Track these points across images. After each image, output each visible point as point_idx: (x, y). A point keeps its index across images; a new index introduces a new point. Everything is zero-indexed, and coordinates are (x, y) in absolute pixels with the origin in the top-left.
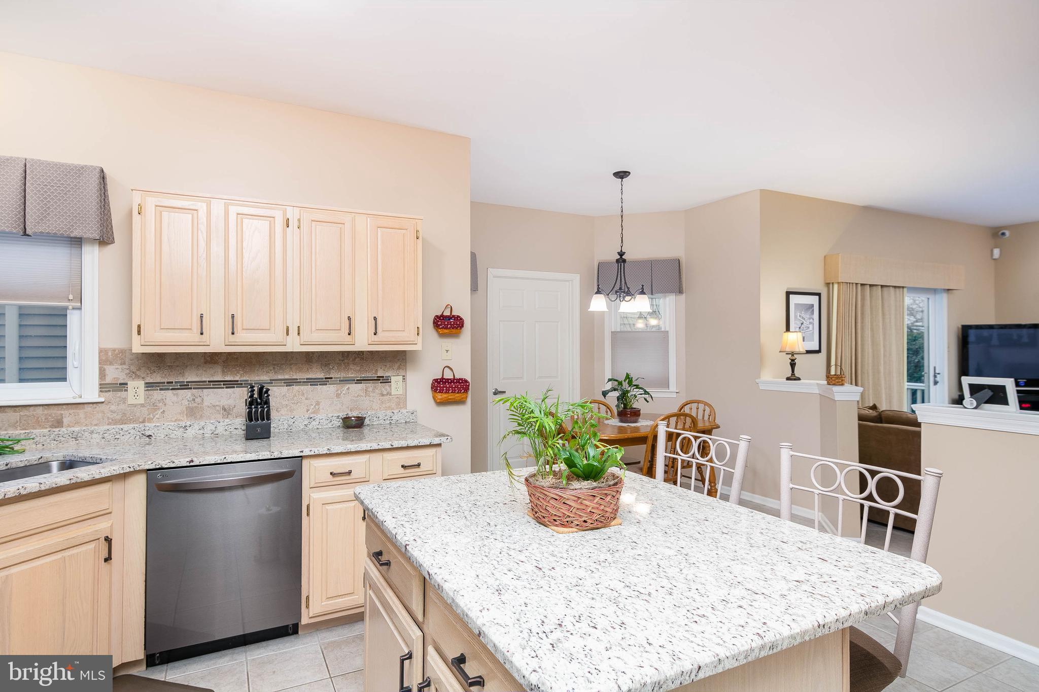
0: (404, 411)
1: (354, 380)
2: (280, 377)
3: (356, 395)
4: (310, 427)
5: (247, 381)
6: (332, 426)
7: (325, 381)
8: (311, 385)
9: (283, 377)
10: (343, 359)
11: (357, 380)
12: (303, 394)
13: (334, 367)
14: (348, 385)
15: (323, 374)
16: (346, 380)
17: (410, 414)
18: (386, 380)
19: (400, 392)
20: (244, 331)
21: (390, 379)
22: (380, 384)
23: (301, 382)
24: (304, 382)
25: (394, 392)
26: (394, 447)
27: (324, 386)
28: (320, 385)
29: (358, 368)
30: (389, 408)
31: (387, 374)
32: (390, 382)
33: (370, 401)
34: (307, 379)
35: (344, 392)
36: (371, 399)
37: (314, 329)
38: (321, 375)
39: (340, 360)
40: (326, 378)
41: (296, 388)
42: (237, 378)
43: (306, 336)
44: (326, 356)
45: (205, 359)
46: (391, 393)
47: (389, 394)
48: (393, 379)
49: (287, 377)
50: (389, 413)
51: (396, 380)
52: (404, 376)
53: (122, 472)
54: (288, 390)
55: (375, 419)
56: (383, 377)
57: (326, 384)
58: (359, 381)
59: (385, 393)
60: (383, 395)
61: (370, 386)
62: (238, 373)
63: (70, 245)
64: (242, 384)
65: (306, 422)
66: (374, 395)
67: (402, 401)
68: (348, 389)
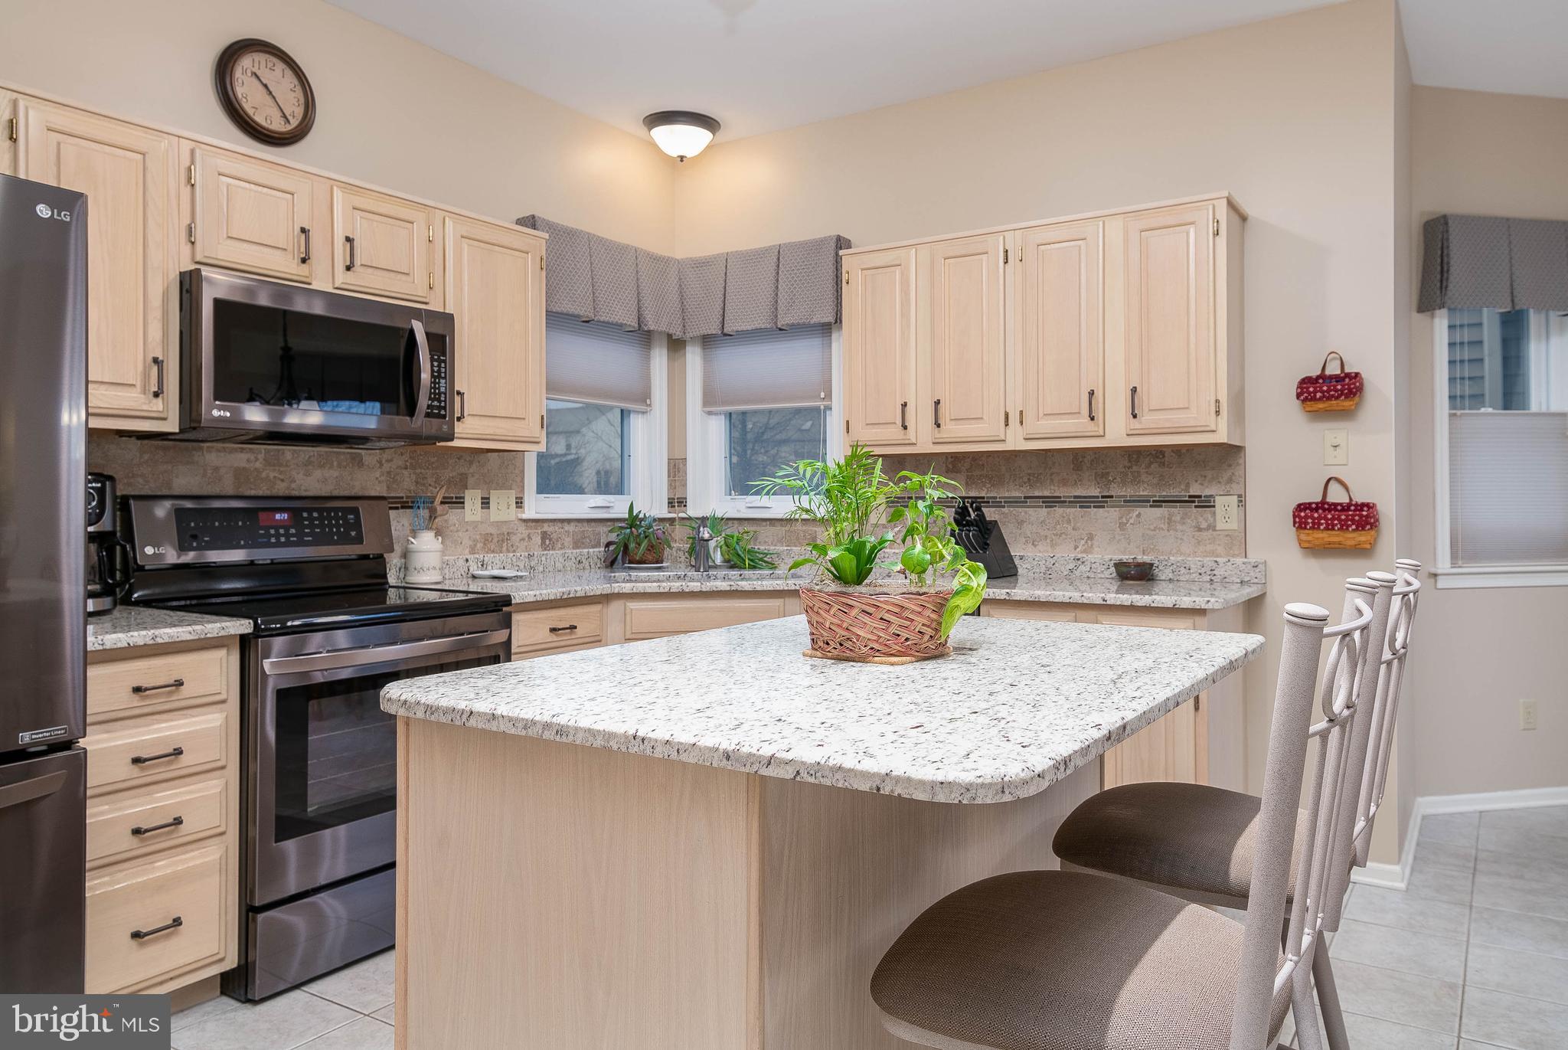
0: (1239, 561)
1: (1149, 501)
2: (1037, 494)
3: (1152, 527)
4: (1077, 573)
5: (995, 498)
6: (1110, 576)
7: (1101, 502)
8: (1081, 507)
9: (1040, 494)
10: (1130, 464)
11: (1154, 501)
12: (1069, 522)
13: (1115, 479)
14: (1139, 510)
15: (1099, 490)
16: (1134, 501)
17: (1249, 567)
18: (1205, 503)
19: (1234, 525)
20: (953, 422)
21: (1214, 501)
22: (1195, 510)
23: (1065, 502)
24: (1070, 502)
25: (1220, 525)
27: (1101, 509)
28: (1094, 507)
29: (1155, 481)
30: (1213, 553)
31: (1207, 492)
32: (1214, 506)
33: (1177, 538)
34: (1075, 497)
35: (1131, 521)
36: (1179, 534)
37: (1041, 415)
38: (1095, 492)
39: (1125, 467)
40: (1103, 497)
41: (1059, 511)
42: (983, 494)
44: (1102, 461)
45: (946, 466)
46: (1215, 526)
47: (1212, 527)
48: (1219, 501)
49: (1046, 493)
50: (1208, 561)
51: (1225, 504)
52: (1240, 496)
53: (786, 588)
54: (1048, 513)
55: (1183, 571)
56: (1200, 497)
57: (1103, 507)
58: (1158, 503)
59: (1204, 525)
60: (1200, 530)
61: (1177, 511)
62: (985, 486)
63: (821, 335)
64: (988, 502)
65: (1071, 566)
66: (1184, 527)
67: (1239, 541)
68: (1139, 515)
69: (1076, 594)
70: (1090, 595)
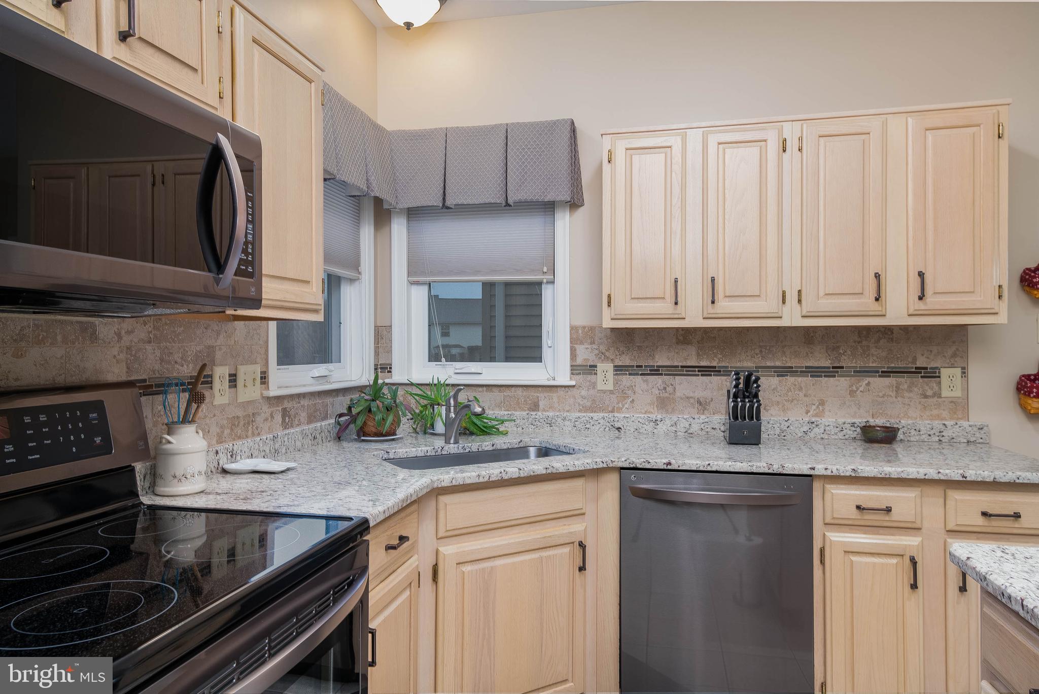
0: (965, 424)
1: (878, 372)
2: (769, 364)
3: (881, 394)
4: (812, 435)
5: (727, 367)
6: (843, 438)
7: (834, 371)
8: (812, 376)
9: (772, 364)
10: (859, 339)
11: (882, 372)
12: (801, 389)
13: (846, 352)
14: (868, 379)
15: (830, 362)
16: (864, 372)
17: (975, 429)
18: (931, 374)
19: (958, 393)
20: (727, 299)
21: (939, 373)
22: (921, 380)
23: (797, 372)
24: (801, 372)
25: (945, 393)
26: (968, 479)
27: (832, 379)
28: (825, 376)
29: (884, 354)
30: (938, 417)
31: (933, 365)
32: (939, 377)
33: (904, 404)
34: (807, 367)
35: (861, 389)
36: (907, 401)
37: (822, 293)
38: (827, 363)
39: (855, 342)
40: (833, 368)
41: (791, 380)
42: (714, 364)
43: (808, 305)
44: (833, 336)
45: (677, 338)
46: (940, 394)
47: (938, 395)
48: (945, 373)
49: (778, 364)
50: (937, 424)
51: (949, 376)
52: (963, 368)
53: (595, 467)
54: (780, 381)
55: (913, 432)
56: (926, 368)
57: (834, 376)
58: (886, 374)
59: (929, 393)
60: (926, 397)
61: (904, 381)
62: (716, 356)
63: (544, 213)
64: (720, 371)
65: (805, 428)
66: (911, 395)
67: (960, 407)
68: (868, 384)
69: (931, 471)
70: (947, 471)
